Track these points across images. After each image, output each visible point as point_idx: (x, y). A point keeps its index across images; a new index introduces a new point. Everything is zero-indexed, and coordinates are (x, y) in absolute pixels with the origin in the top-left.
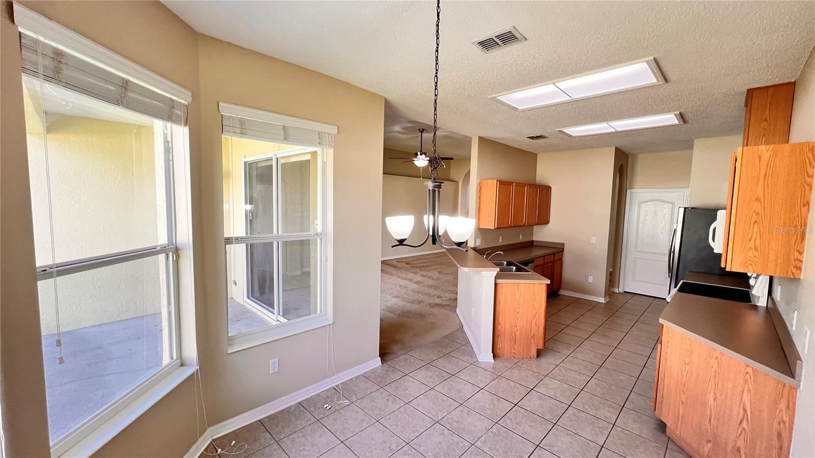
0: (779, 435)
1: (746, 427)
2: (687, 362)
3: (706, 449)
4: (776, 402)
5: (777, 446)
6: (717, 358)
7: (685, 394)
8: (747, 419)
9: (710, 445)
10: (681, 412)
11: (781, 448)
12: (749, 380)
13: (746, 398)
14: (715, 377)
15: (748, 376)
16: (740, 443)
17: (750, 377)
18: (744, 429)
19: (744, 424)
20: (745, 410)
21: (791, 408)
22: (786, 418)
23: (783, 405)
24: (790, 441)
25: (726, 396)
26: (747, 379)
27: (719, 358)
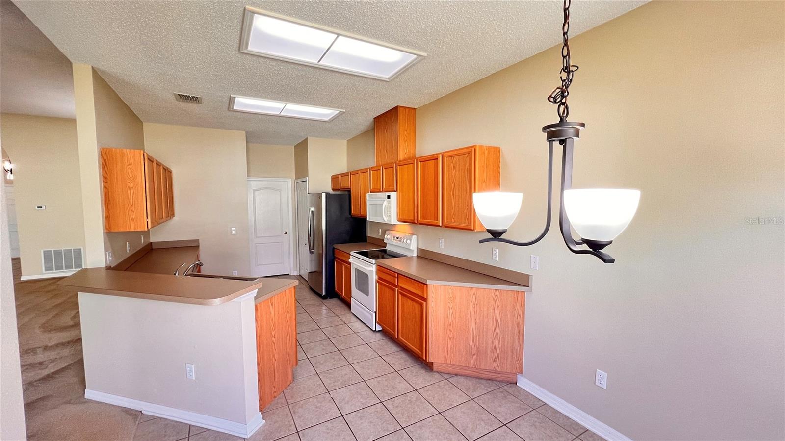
0: (518, 325)
1: (498, 331)
2: (451, 307)
3: (472, 361)
4: (514, 306)
5: (517, 331)
6: (474, 294)
7: (451, 331)
8: (499, 325)
9: (475, 357)
10: (449, 346)
11: (519, 332)
12: (498, 300)
13: (497, 312)
14: (474, 308)
15: (497, 297)
16: (496, 343)
17: (498, 298)
18: (497, 332)
19: (497, 330)
20: (497, 320)
21: (523, 306)
22: (521, 313)
23: (518, 306)
24: (524, 325)
25: (483, 317)
26: (496, 300)
27: (476, 293)
